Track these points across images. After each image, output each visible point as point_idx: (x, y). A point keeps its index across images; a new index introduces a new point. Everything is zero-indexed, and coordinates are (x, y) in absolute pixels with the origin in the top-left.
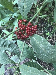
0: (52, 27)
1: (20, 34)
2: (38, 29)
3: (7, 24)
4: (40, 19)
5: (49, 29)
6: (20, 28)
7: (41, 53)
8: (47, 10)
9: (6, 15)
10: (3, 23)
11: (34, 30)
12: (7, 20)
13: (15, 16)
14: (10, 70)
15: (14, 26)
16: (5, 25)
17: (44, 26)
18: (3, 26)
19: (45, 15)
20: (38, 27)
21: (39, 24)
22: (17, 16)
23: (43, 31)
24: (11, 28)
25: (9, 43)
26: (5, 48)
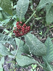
0: (46, 28)
1: (17, 33)
2: (34, 29)
3: (8, 24)
4: (36, 21)
5: (43, 29)
6: (18, 28)
7: (32, 47)
8: (43, 13)
9: (7, 17)
10: (5, 23)
11: (27, 30)
12: (8, 21)
13: (14, 18)
14: (8, 65)
15: (13, 26)
16: (5, 25)
17: (39, 27)
18: (4, 25)
19: (40, 18)
20: (34, 28)
21: (35, 25)
22: (16, 18)
23: (38, 31)
24: (11, 28)
25: (9, 37)
26: (6, 41)
